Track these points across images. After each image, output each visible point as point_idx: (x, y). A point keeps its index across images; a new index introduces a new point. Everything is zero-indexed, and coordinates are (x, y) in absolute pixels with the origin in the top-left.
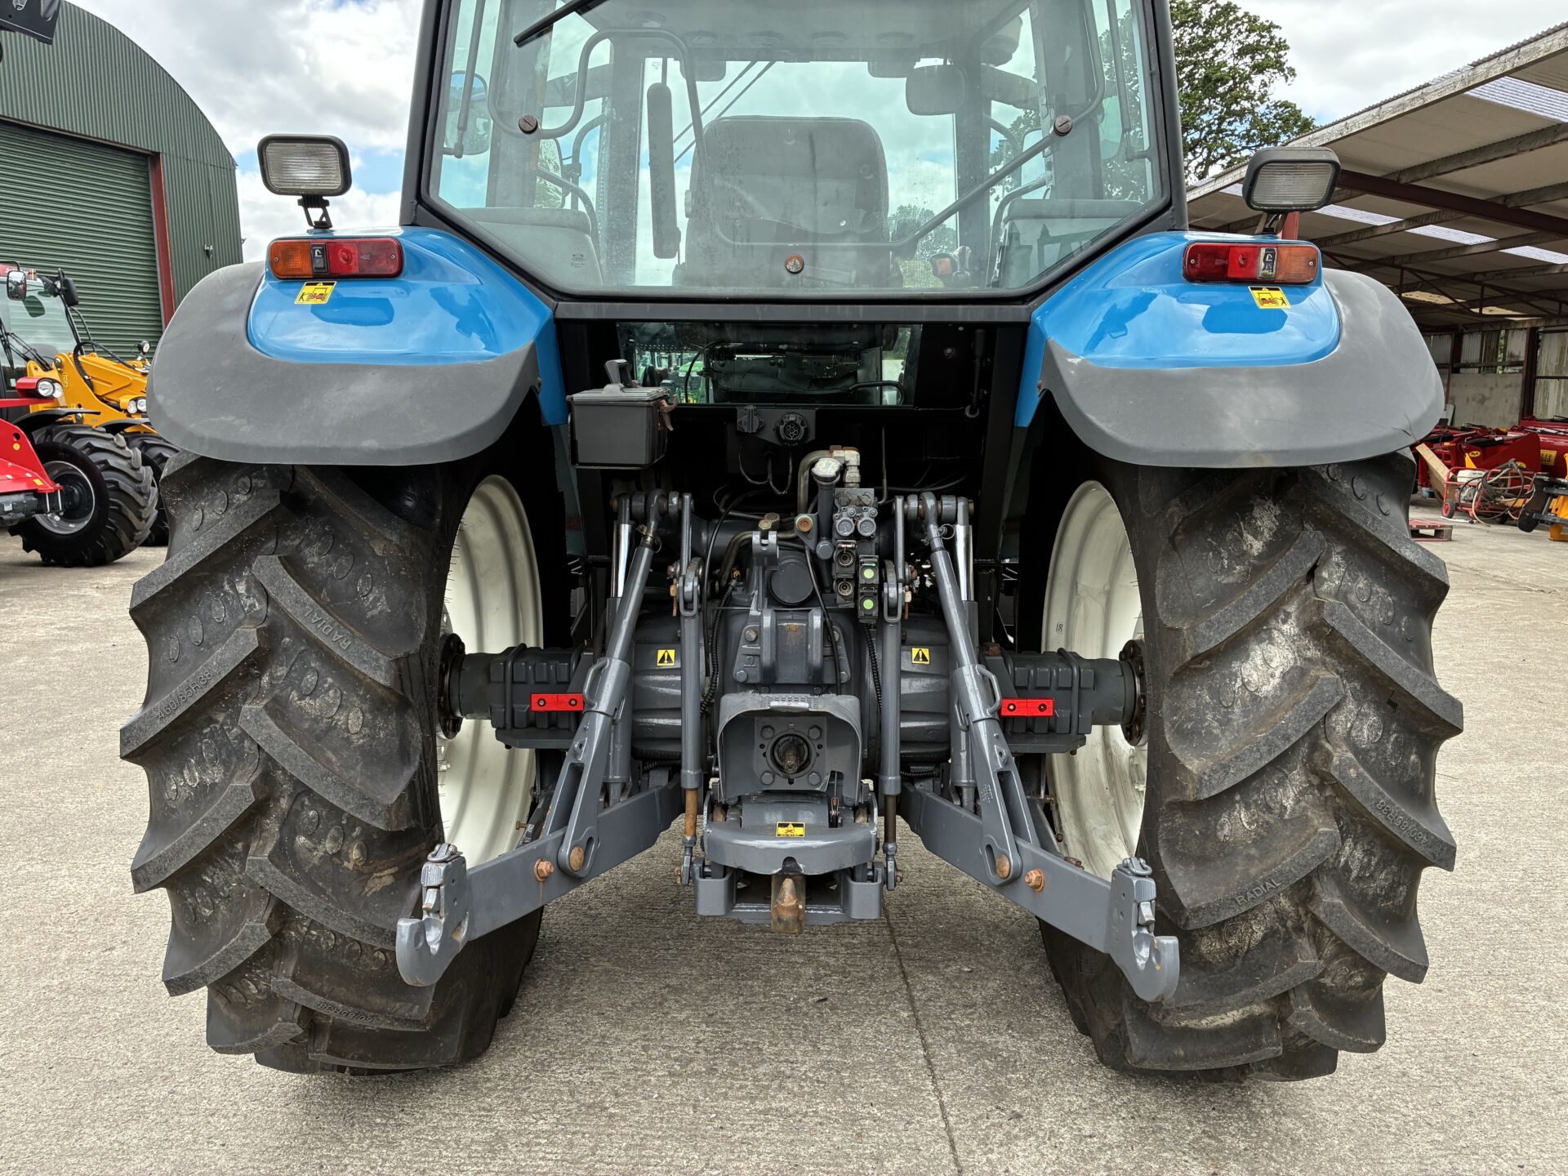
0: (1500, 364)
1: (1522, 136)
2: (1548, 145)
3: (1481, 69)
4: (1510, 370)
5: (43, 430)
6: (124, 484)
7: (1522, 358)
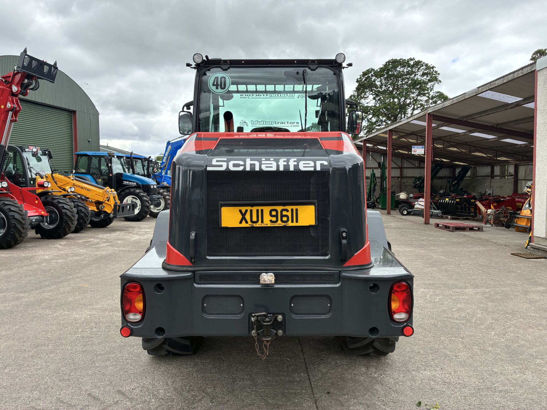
0: (506, 176)
1: (497, 107)
2: (505, 110)
3: (480, 89)
4: (509, 178)
5: (45, 197)
6: (69, 213)
7: (513, 174)
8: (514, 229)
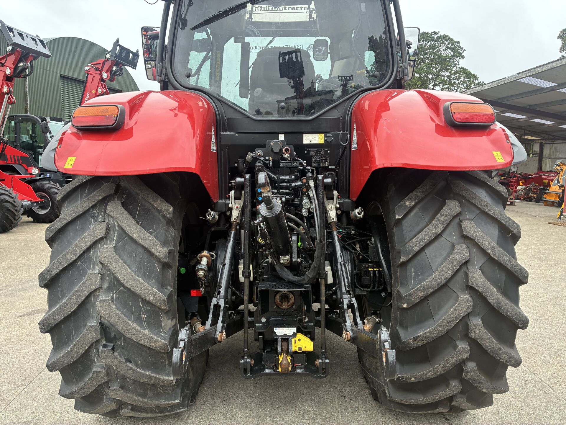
0: (531, 154)
1: (533, 91)
2: (540, 94)
4: (534, 156)
7: (538, 152)
8: (543, 204)
